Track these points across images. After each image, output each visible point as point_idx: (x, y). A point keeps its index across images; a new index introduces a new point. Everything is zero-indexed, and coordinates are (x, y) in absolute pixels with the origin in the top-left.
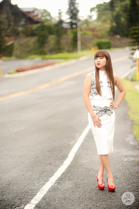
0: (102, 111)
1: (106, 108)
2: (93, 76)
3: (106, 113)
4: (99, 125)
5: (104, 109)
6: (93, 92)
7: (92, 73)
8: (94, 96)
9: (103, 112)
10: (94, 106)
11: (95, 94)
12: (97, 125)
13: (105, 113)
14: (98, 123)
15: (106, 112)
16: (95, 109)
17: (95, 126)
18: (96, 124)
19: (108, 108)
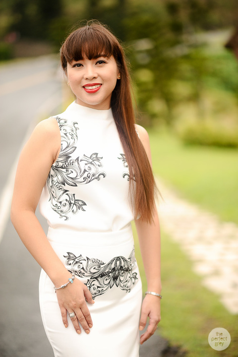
0: (102, 275)
1: (118, 263)
2: (62, 133)
3: (118, 281)
4: (83, 323)
5: (113, 266)
6: (65, 197)
7: (59, 119)
8: (70, 214)
9: (105, 281)
10: (70, 256)
11: (75, 208)
12: (72, 319)
13: (112, 282)
14: (79, 313)
15: (115, 278)
16: (76, 268)
17: (66, 323)
18: (72, 314)
19: (125, 260)
